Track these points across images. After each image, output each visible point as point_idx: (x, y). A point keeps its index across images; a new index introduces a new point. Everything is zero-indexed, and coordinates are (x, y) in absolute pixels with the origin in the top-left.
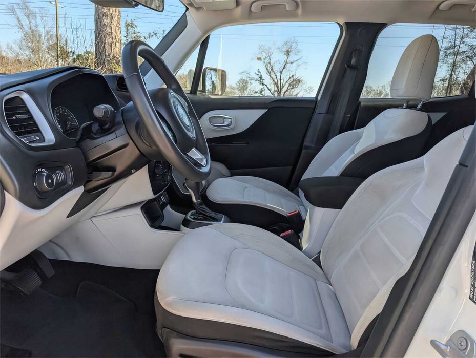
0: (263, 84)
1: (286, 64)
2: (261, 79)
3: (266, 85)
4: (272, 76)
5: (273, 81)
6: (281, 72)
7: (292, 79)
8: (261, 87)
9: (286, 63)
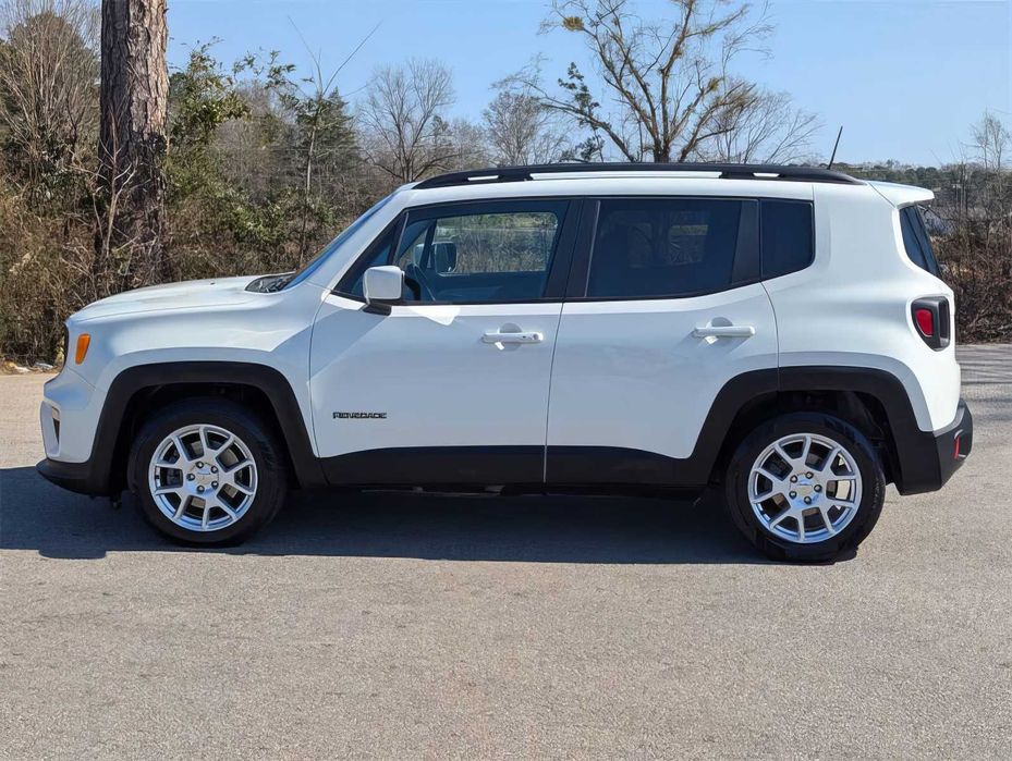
0: (595, 124)
1: (682, 39)
2: (583, 105)
3: (606, 127)
4: (631, 90)
5: (635, 107)
6: (665, 72)
7: (708, 100)
8: (587, 133)
9: (684, 34)
